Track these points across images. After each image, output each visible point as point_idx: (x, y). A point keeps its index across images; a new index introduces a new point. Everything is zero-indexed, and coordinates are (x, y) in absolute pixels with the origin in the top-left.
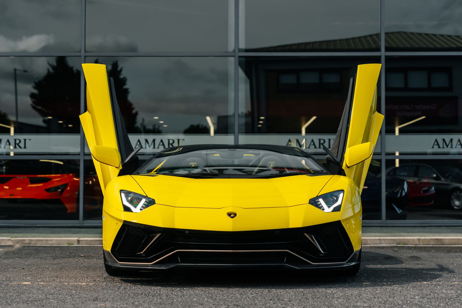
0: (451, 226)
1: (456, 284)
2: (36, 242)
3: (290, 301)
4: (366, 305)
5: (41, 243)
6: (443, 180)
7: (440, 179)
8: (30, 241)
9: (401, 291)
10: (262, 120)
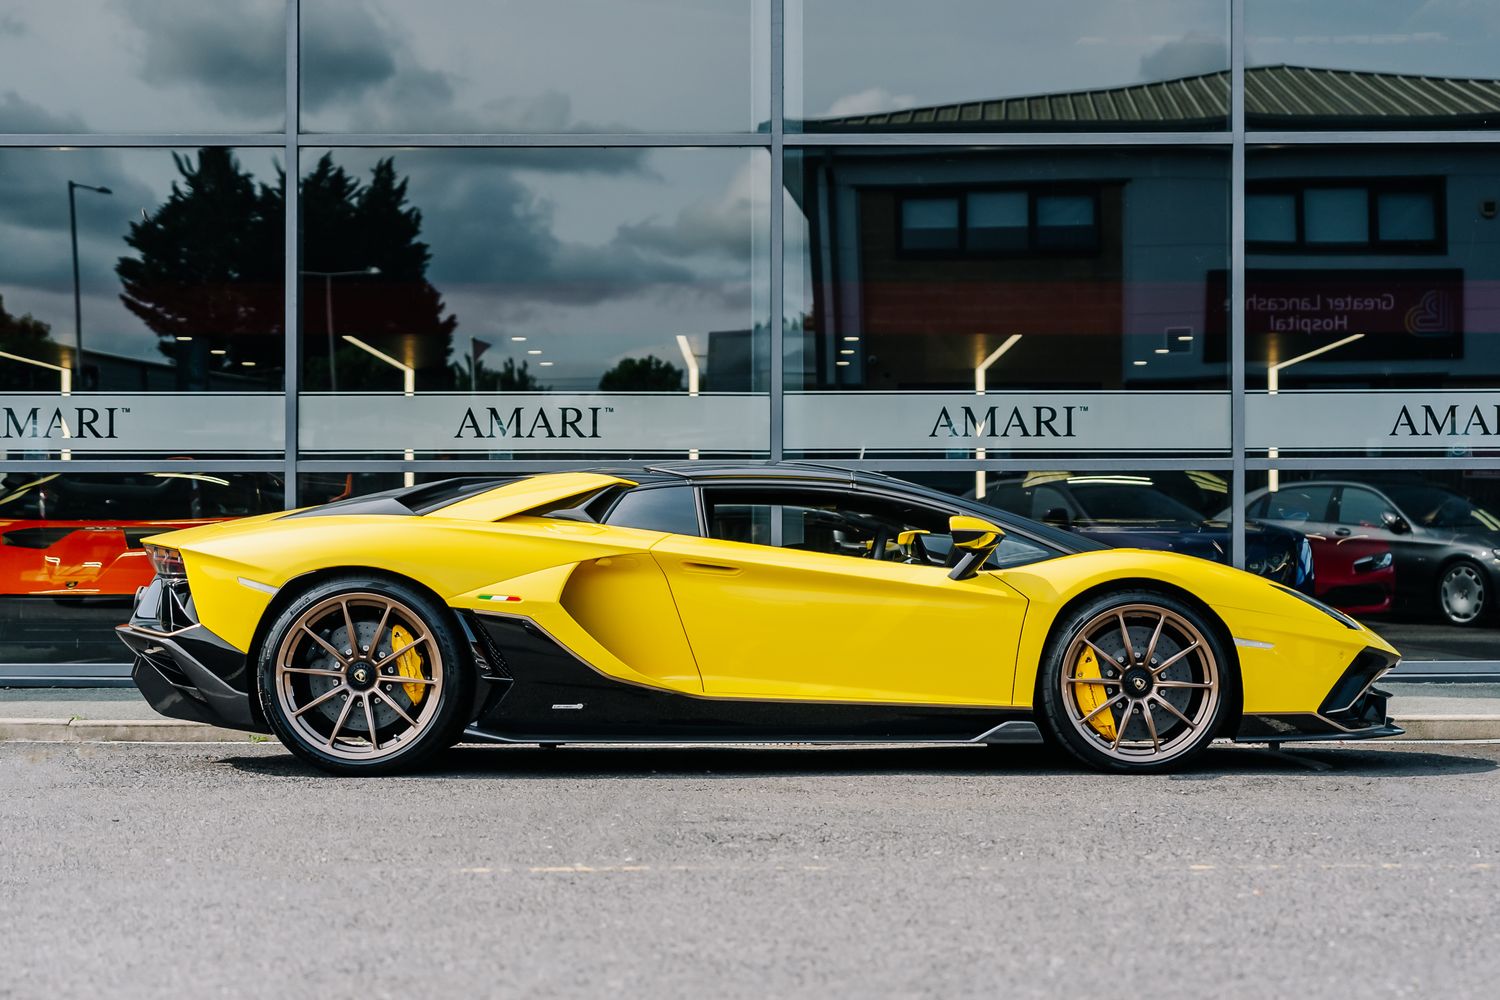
0: (1450, 680)
1: (1485, 870)
2: (149, 735)
3: (969, 928)
4: (1208, 940)
5: (166, 736)
6: (1417, 534)
7: (1408, 530)
8: (133, 729)
9: (1314, 894)
10: (849, 345)
